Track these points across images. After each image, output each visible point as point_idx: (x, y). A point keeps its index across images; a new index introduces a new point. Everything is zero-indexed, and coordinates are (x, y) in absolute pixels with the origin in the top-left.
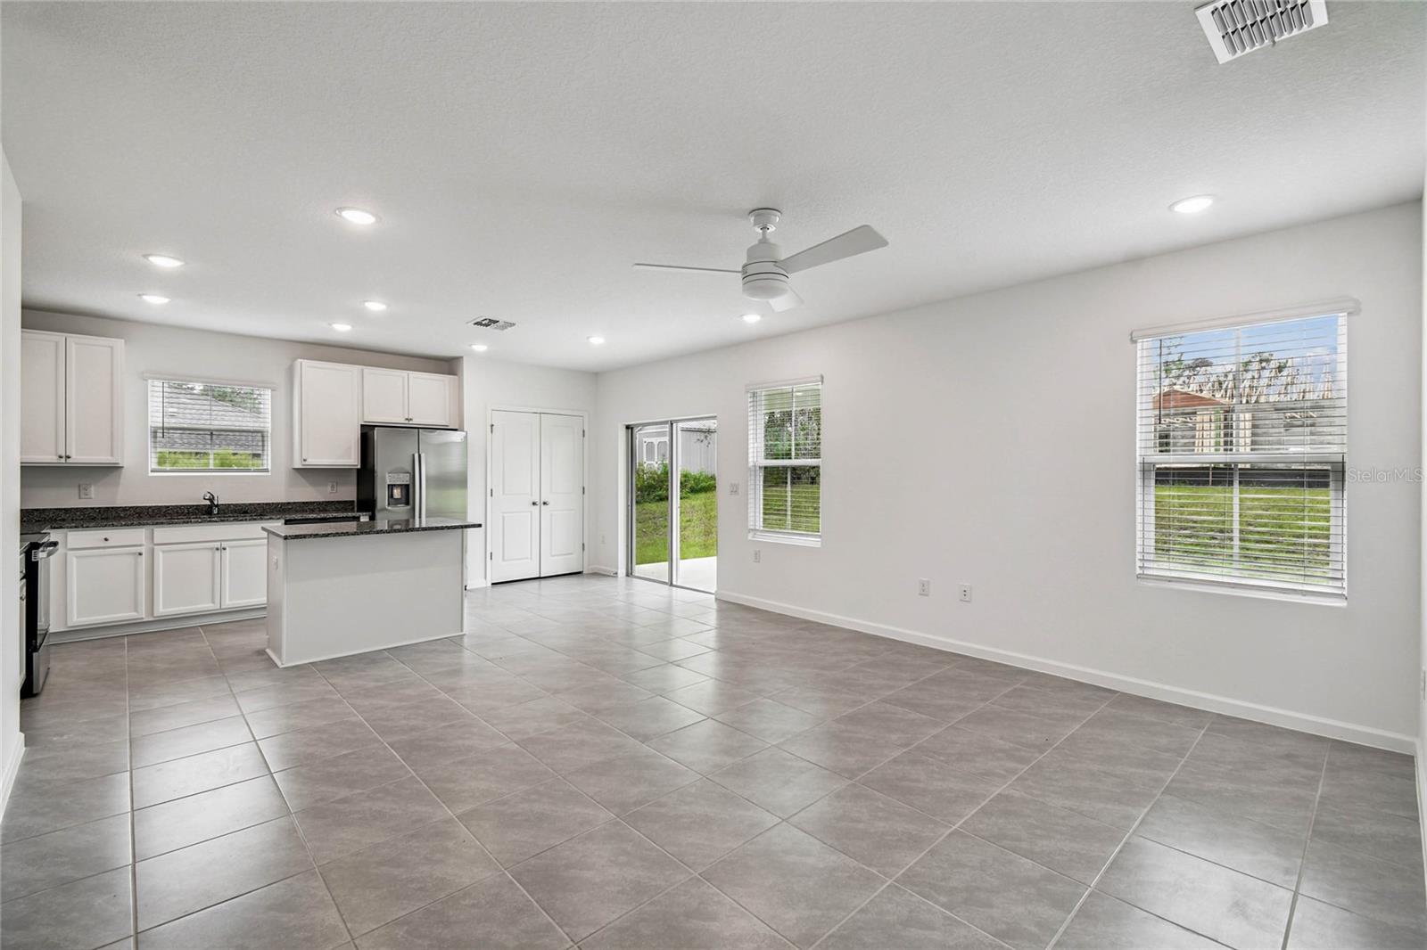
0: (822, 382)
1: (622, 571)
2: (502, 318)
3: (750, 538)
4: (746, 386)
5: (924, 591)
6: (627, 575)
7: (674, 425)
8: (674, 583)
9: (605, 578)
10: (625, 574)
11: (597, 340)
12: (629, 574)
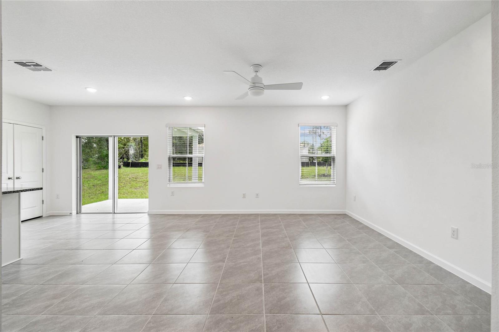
0: (205, 127)
1: (74, 212)
2: (44, 64)
3: (168, 186)
4: (167, 124)
5: (244, 196)
6: (77, 213)
7: (115, 138)
8: (115, 212)
9: (64, 217)
10: (76, 213)
11: (92, 90)
12: (79, 212)
